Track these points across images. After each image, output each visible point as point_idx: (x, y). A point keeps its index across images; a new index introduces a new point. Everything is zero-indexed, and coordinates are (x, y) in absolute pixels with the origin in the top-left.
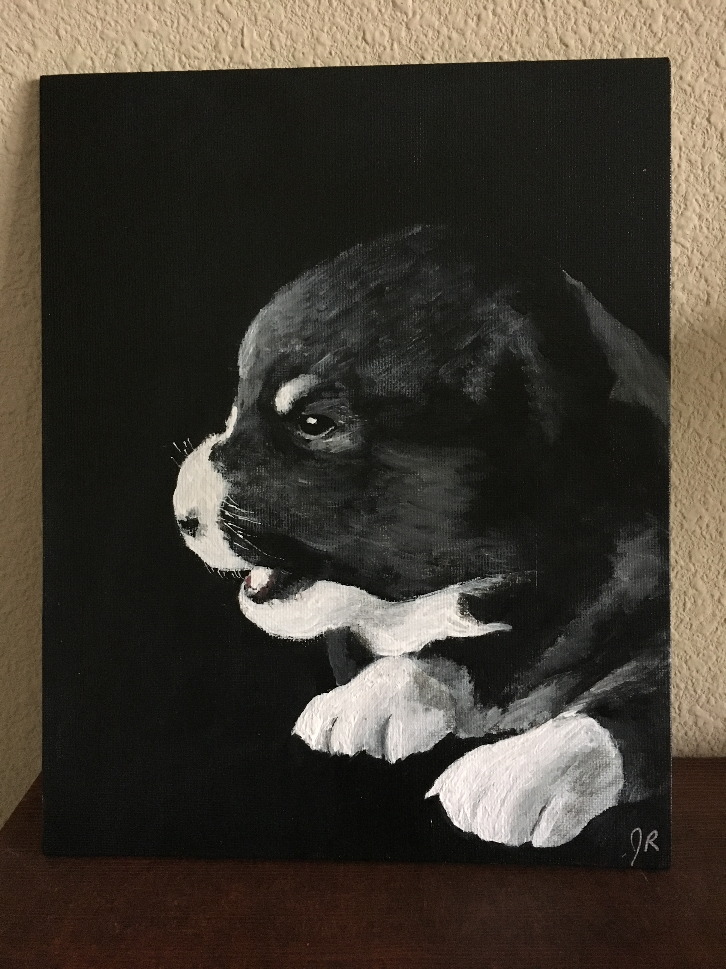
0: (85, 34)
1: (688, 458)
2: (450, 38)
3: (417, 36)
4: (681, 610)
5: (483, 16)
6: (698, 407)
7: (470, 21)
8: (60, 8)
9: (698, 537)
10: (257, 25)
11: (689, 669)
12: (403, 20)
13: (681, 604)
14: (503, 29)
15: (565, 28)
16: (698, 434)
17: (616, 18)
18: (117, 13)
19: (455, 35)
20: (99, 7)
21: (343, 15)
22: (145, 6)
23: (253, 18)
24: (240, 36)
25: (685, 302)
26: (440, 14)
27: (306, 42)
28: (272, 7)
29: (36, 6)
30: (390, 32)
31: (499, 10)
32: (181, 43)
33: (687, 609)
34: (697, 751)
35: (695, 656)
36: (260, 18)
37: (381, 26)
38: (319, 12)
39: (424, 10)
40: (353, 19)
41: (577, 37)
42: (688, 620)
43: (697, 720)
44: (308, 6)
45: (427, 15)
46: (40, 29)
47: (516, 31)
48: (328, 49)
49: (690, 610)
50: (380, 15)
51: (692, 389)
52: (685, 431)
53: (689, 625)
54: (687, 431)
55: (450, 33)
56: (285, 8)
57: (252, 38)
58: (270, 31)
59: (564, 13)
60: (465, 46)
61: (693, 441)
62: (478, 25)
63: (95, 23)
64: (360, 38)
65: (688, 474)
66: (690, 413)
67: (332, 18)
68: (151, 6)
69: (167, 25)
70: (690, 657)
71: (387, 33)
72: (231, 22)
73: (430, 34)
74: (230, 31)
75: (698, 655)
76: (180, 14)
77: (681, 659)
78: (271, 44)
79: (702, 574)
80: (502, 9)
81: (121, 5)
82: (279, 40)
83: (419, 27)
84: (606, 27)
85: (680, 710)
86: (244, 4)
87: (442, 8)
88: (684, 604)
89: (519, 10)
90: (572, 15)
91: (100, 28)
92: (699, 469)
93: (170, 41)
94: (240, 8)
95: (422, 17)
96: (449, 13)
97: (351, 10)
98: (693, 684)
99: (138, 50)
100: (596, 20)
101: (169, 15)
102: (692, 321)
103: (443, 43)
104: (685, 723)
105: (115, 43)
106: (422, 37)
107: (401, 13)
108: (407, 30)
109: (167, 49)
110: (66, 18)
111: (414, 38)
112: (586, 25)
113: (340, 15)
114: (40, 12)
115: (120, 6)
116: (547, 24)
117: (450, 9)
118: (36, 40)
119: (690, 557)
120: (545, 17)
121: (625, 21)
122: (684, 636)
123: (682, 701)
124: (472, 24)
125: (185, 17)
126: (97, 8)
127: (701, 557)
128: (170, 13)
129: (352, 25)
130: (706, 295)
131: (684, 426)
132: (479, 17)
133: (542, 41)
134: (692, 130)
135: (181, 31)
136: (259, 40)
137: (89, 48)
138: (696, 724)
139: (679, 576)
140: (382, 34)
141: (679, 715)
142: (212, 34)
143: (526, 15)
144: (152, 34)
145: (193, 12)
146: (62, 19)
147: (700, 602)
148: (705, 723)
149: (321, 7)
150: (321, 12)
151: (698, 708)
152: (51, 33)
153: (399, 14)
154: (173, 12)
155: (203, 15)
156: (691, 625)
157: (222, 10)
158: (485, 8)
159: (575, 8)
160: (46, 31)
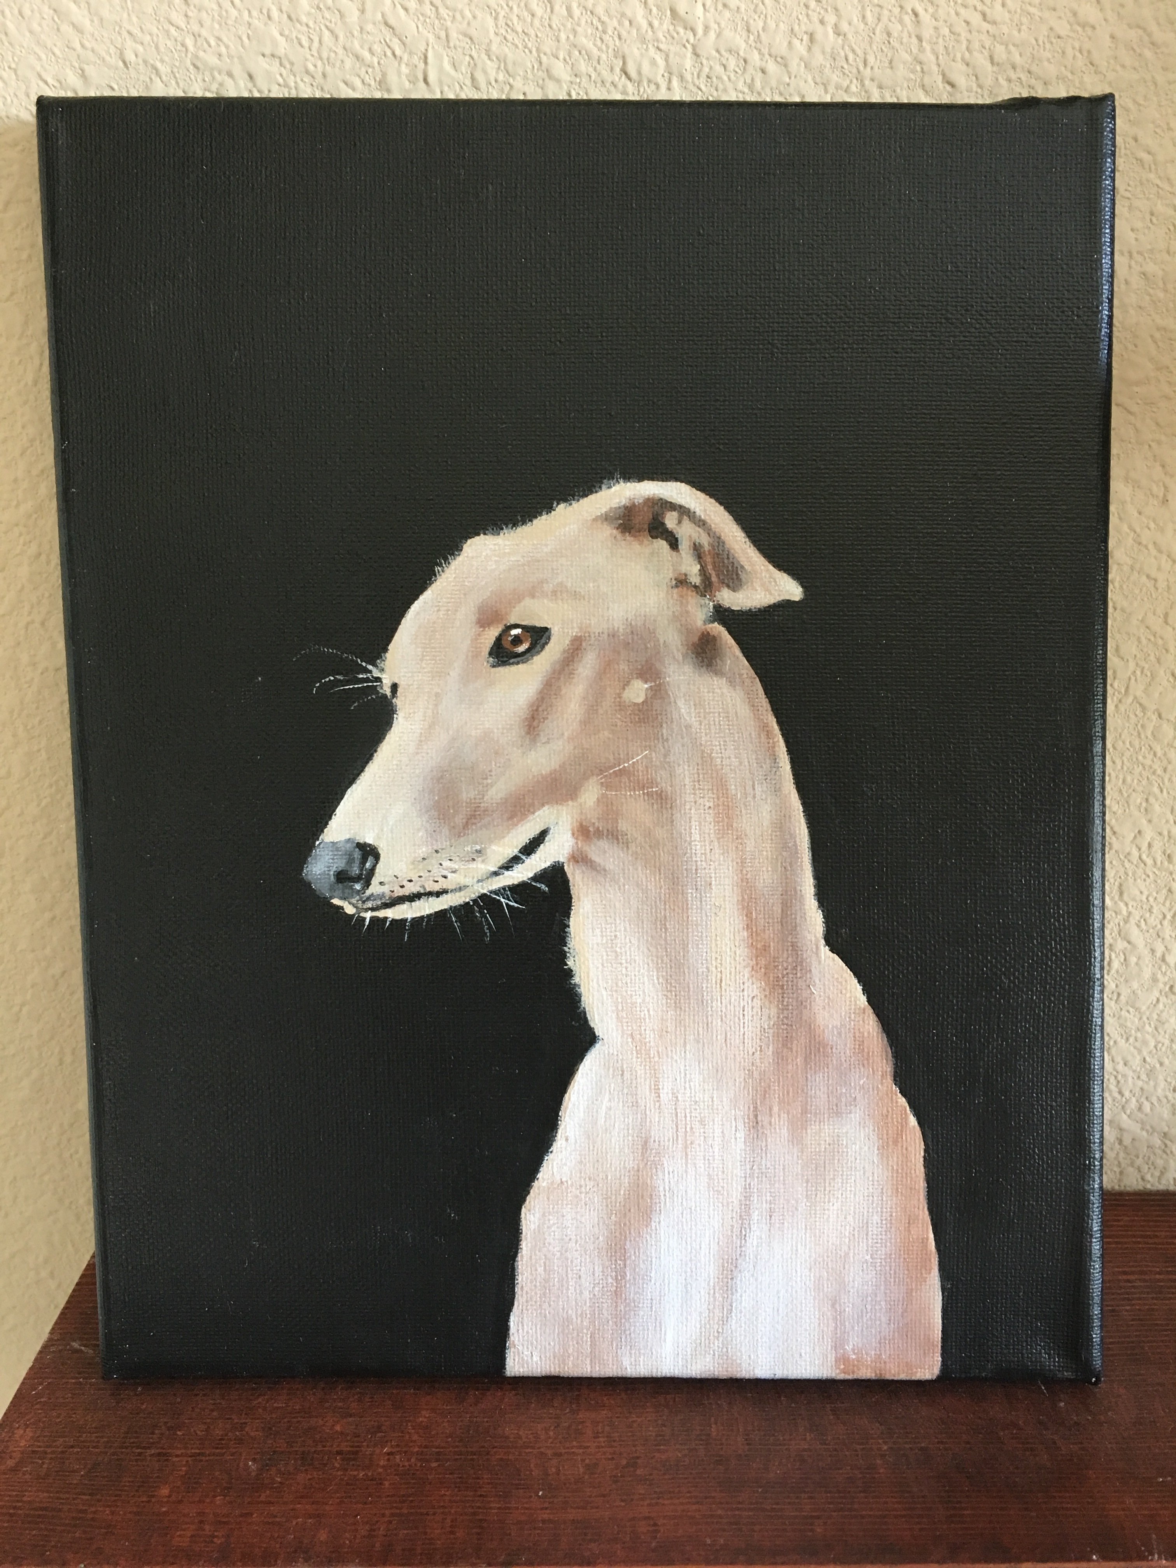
7: (797, 42)
8: (125, 15)
9: (1135, 863)
18: (220, 25)
20: (190, 14)
22: (265, 11)
23: (443, 34)
24: (422, 65)
26: (749, 31)
27: (530, 75)
28: (474, 17)
29: (86, 12)
35: (1123, 1041)
36: (454, 35)
38: (550, 26)
39: (723, 26)
40: (606, 38)
42: (1114, 986)
44: (533, 15)
45: (728, 33)
49: (1117, 972)
50: (650, 32)
53: (1115, 995)
54: (1123, 701)
56: (496, 19)
57: (441, 69)
66: (1129, 673)
68: (275, 13)
70: (1115, 1042)
75: (1127, 1039)
76: (323, 28)
78: (473, 78)
80: (850, 24)
81: (227, 11)
86: (429, 13)
87: (752, 21)
89: (877, 25)
90: (963, 34)
94: (421, 18)
95: (719, 35)
96: (764, 29)
97: (603, 23)
101: (305, 29)
102: (1138, 530)
107: (686, 28)
108: (694, 57)
110: (136, 31)
114: (92, 21)
115: (224, 13)
116: (921, 49)
117: (765, 22)
120: (920, 39)
125: (332, 32)
126: (186, 16)
128: (307, 25)
136: (452, 72)
138: (1120, 1142)
143: (889, 34)
145: (344, 23)
146: (129, 33)
148: (1133, 1139)
149: (554, 17)
150: (554, 26)
151: (1125, 1117)
153: (681, 31)
154: (311, 25)
155: (361, 28)
157: (392, 21)
158: (822, 22)
159: (967, 23)
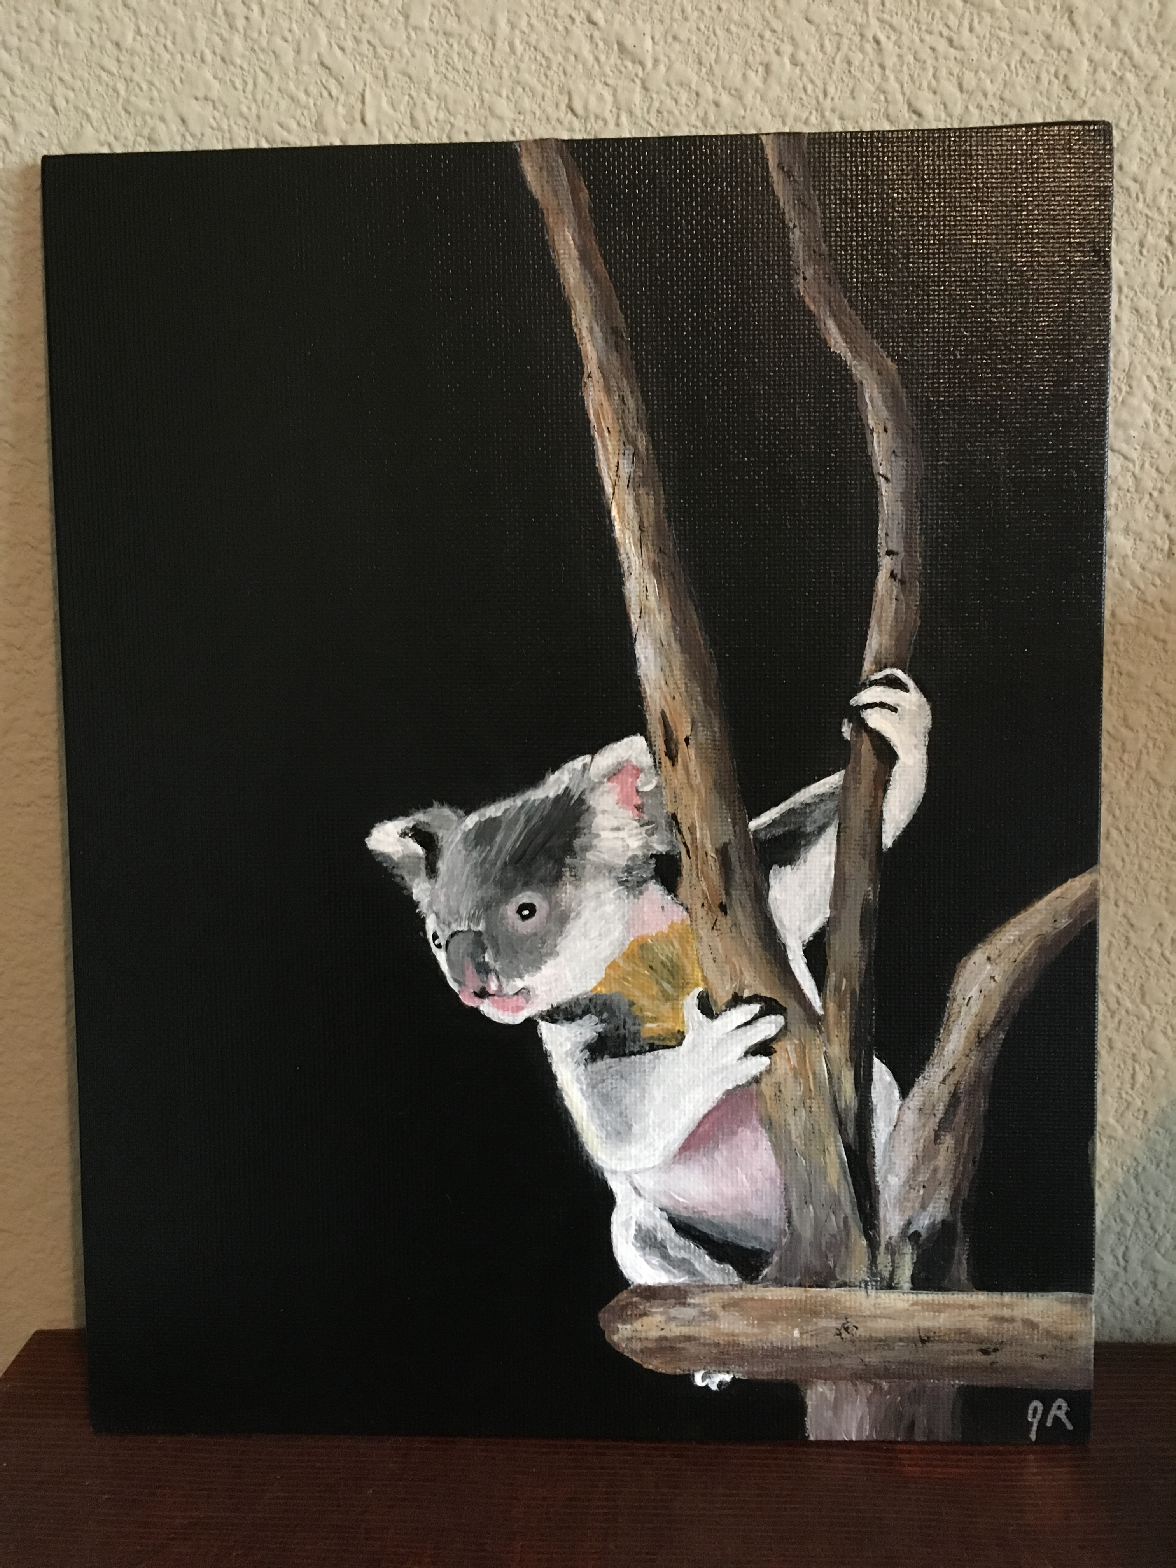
0: (97, 104)
1: (1138, 823)
2: (717, 104)
3: (661, 102)
4: (1127, 1086)
5: (775, 67)
6: (1156, 735)
10: (387, 87)
11: (1142, 1190)
12: (636, 75)
13: (1127, 1076)
14: (810, 88)
15: (917, 84)
16: (1154, 780)
17: (1005, 67)
19: (725, 99)
21: (533, 67)
25: (1130, 553)
30: (614, 95)
31: (802, 56)
32: (258, 117)
33: (1138, 1086)
34: (1156, 1332)
37: (599, 86)
41: (938, 99)
43: (1156, 1278)
46: (23, 97)
47: (831, 90)
48: (508, 125)
51: (1144, 703)
52: (1131, 777)
55: (717, 97)
58: (410, 95)
59: (915, 58)
60: (744, 118)
61: (1145, 793)
62: (765, 80)
63: (115, 86)
64: (563, 106)
65: (1137, 852)
67: (515, 74)
69: (236, 89)
71: (609, 98)
72: (344, 82)
73: (684, 97)
74: (342, 98)
77: (1128, 1171)
79: (1163, 1024)
82: (425, 110)
83: (664, 87)
84: (988, 82)
85: (1127, 1261)
88: (1133, 1076)
91: (123, 93)
92: (1157, 842)
93: (241, 115)
98: (1150, 1215)
99: (187, 130)
100: (971, 70)
103: (706, 113)
104: (1135, 1283)
105: (148, 118)
106: (670, 103)
109: (235, 128)
111: (656, 104)
112: (954, 80)
113: (530, 68)
118: (16, 115)
119: (1143, 996)
121: (1021, 71)
122: (1134, 1131)
123: (1130, 1245)
124: (756, 79)
127: (1162, 995)
129: (549, 83)
130: (1167, 542)
131: (1130, 767)
132: (767, 67)
133: (876, 106)
134: (1139, 257)
135: (259, 97)
137: (104, 128)
139: (1123, 1027)
140: (601, 98)
141: (1125, 1269)
142: (311, 102)
144: (211, 104)
147: (1160, 1072)
152: (41, 102)
156: (1146, 1112)
160: (34, 101)
